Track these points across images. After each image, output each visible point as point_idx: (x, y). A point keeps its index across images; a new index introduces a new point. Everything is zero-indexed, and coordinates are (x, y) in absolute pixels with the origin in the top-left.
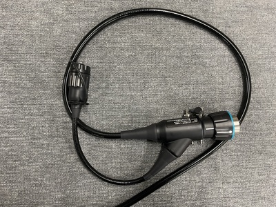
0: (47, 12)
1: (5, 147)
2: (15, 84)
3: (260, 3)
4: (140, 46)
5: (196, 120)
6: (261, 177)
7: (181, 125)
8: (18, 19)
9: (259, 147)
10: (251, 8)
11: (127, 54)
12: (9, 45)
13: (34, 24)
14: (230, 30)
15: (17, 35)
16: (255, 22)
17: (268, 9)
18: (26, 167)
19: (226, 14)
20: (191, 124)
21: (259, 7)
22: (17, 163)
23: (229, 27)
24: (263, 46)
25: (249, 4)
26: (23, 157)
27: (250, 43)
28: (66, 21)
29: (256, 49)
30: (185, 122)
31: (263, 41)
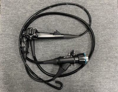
0: (24, 8)
1: (9, 57)
2: (13, 35)
3: (106, 2)
4: (58, 20)
5: (72, 56)
6: (106, 70)
7: (66, 58)
8: (14, 11)
9: (105, 58)
10: (102, 4)
11: (53, 23)
12: (10, 21)
13: (19, 13)
14: (93, 13)
15: (13, 17)
16: (103, 10)
17: (109, 4)
18: (17, 65)
19: (92, 7)
20: (70, 58)
21: (105, 4)
22: (14, 63)
23: (93, 12)
24: (107, 19)
25: (101, 3)
26: (16, 61)
27: (102, 18)
28: (31, 11)
29: (104, 20)
30: (68, 57)
31: (107, 17)
